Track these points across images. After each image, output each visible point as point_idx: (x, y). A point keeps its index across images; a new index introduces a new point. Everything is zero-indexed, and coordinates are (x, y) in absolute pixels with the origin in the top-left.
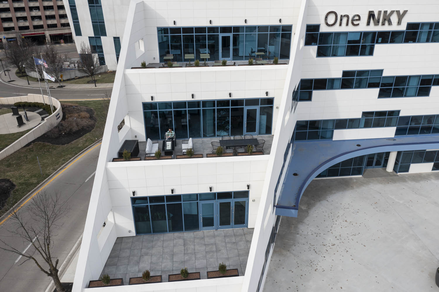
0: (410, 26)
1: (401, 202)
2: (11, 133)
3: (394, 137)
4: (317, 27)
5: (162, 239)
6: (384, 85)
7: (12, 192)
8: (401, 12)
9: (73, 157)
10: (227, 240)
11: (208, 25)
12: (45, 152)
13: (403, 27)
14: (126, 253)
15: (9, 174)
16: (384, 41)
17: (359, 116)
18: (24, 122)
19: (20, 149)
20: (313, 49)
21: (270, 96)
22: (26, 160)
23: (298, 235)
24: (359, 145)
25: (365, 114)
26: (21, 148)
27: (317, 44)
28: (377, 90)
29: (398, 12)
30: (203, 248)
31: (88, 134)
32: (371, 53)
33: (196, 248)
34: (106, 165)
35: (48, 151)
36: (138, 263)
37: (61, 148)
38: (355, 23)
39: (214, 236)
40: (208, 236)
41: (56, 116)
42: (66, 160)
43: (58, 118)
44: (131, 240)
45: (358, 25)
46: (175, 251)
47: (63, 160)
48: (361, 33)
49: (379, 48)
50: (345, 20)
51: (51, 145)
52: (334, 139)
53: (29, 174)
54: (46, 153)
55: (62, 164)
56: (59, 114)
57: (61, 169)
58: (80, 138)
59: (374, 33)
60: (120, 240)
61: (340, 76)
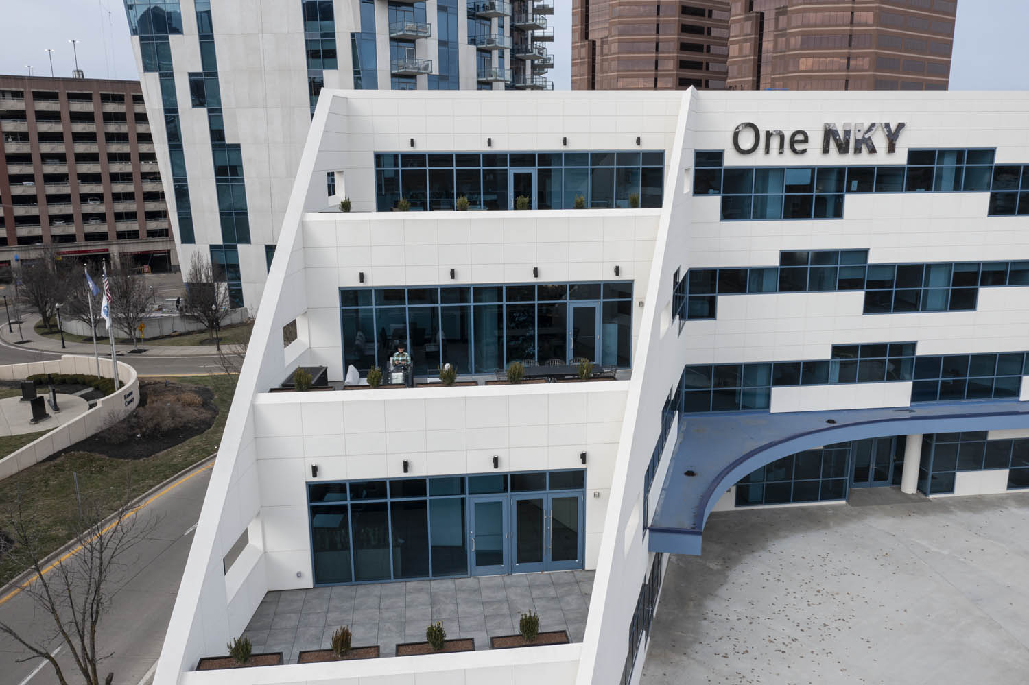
0: (914, 155)
1: (946, 552)
2: (13, 435)
3: (909, 405)
4: (718, 156)
5: (377, 592)
6: (872, 284)
8: (893, 128)
9: (160, 483)
11: (482, 148)
12: (91, 473)
13: (900, 158)
14: (288, 622)
16: (865, 188)
17: (826, 355)
18: (47, 413)
19: (32, 466)
20: (713, 202)
21: (624, 276)
22: (44, 489)
23: (705, 623)
24: (830, 421)
25: (838, 350)
26: (35, 464)
27: (720, 193)
28: (858, 297)
29: (886, 128)
30: (480, 608)
31: (196, 438)
32: (838, 214)
33: (460, 610)
34: (254, 398)
35: (100, 471)
37: (128, 465)
38: (799, 147)
39: (505, 587)
40: (488, 587)
41: (125, 398)
42: (140, 491)
43: (129, 403)
44: (302, 595)
45: (804, 151)
46: (408, 614)
47: (134, 490)
48: (813, 169)
49: (852, 201)
50: (775, 142)
51: (108, 458)
52: (774, 408)
53: (48, 518)
54: (94, 476)
55: (131, 498)
56: (131, 393)
58: (177, 446)
59: (840, 171)
60: (273, 598)
61: (775, 262)
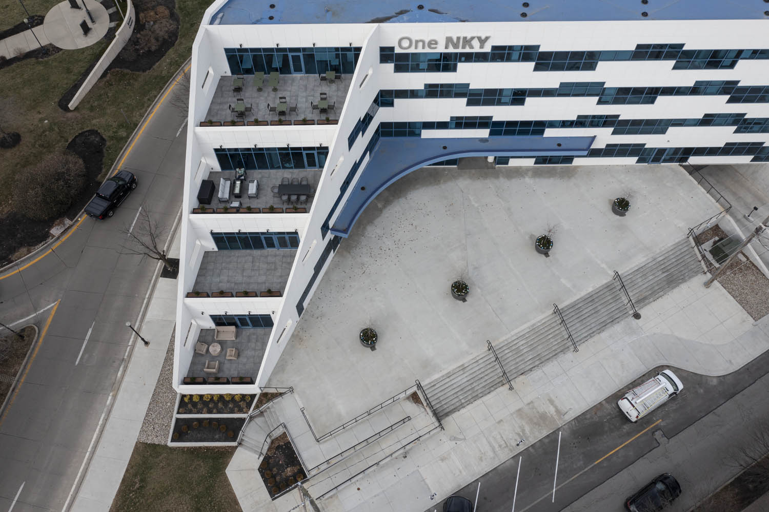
0: (496, 48)
1: (476, 205)
2: (79, 48)
3: (488, 137)
4: (392, 49)
5: (237, 255)
6: (471, 95)
7: (104, 150)
8: (483, 38)
9: (159, 93)
10: (284, 260)
11: (275, 46)
12: (126, 85)
13: (487, 49)
14: (211, 266)
15: (94, 122)
16: (467, 61)
19: (97, 82)
20: (391, 66)
21: (324, 145)
22: (107, 100)
23: (363, 237)
24: (445, 147)
25: (453, 118)
26: (98, 80)
27: (393, 63)
28: (465, 100)
29: (479, 38)
30: (265, 266)
31: (171, 51)
32: (454, 70)
33: (260, 266)
34: (189, 217)
35: (129, 84)
36: (219, 275)
37: (143, 76)
38: (433, 46)
39: (275, 256)
40: (271, 255)
41: (128, 24)
42: (151, 100)
43: (131, 25)
44: (214, 254)
45: (436, 47)
46: (245, 266)
47: (149, 100)
48: (440, 53)
49: (461, 66)
50: (420, 44)
51: (130, 72)
52: (423, 137)
53: (115, 122)
54: (127, 87)
55: (148, 107)
56: (131, 18)
57: (148, 115)
58: (162, 59)
59: (455, 54)
60: (207, 254)
61: (423, 88)
